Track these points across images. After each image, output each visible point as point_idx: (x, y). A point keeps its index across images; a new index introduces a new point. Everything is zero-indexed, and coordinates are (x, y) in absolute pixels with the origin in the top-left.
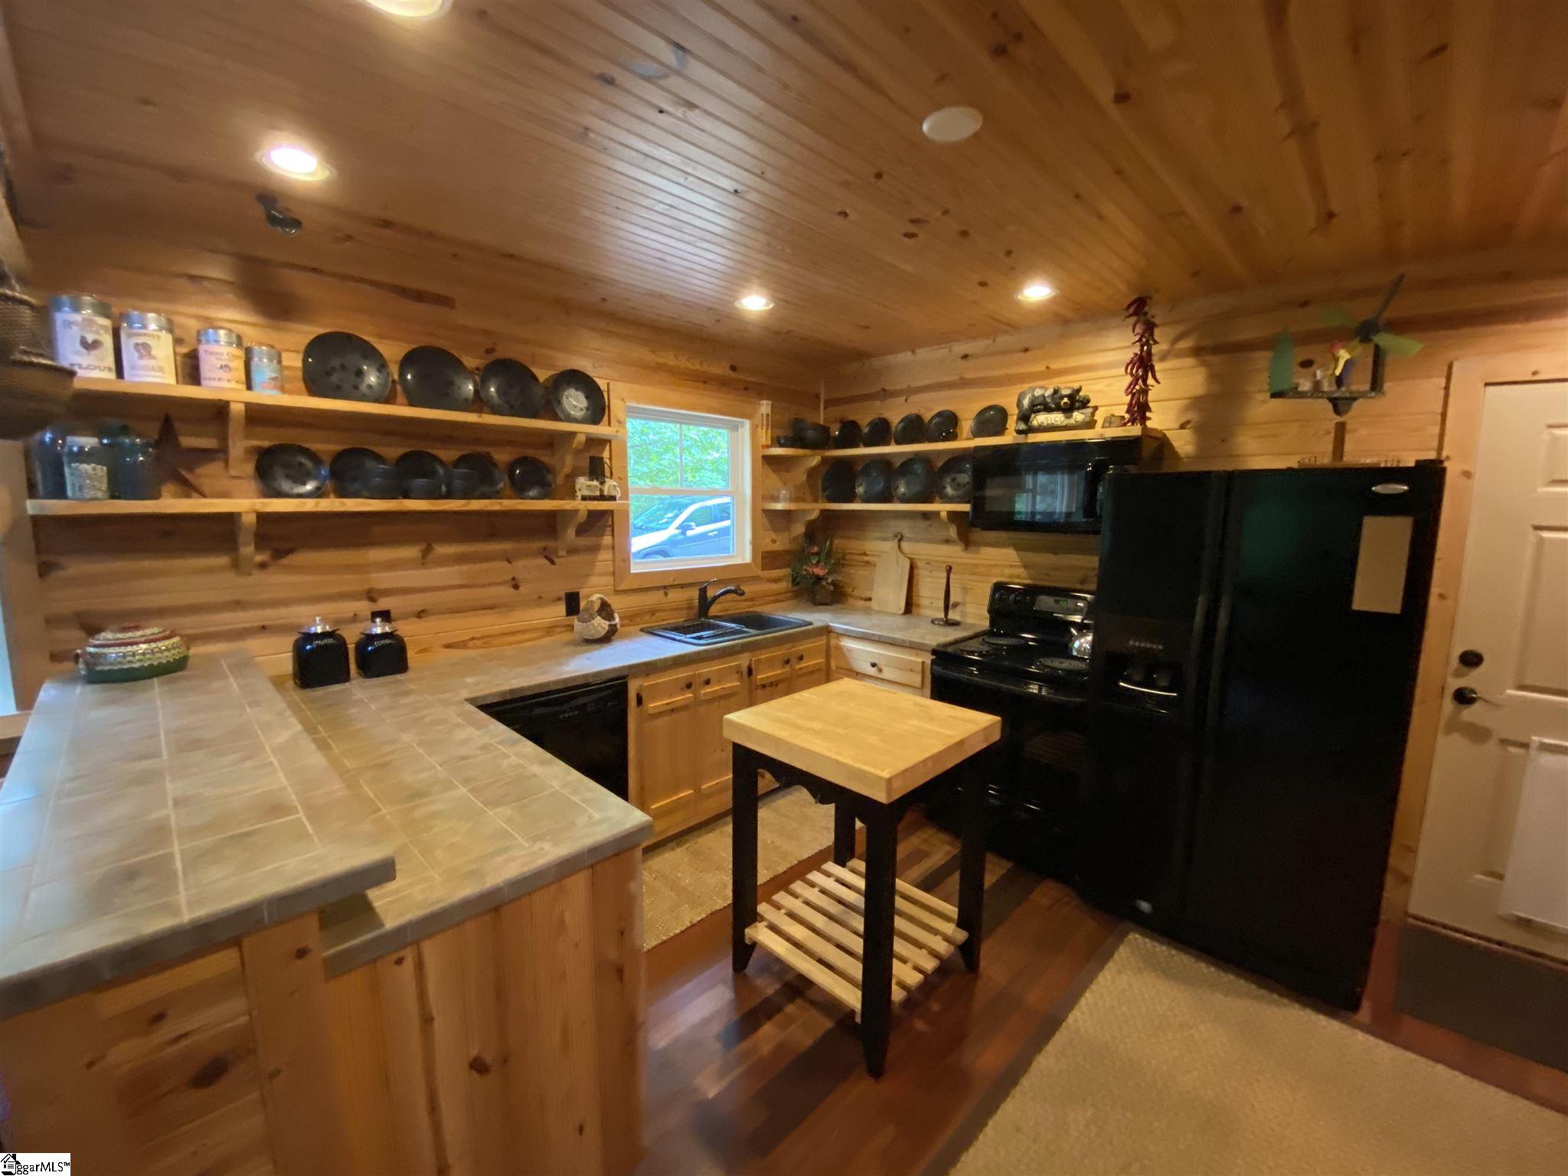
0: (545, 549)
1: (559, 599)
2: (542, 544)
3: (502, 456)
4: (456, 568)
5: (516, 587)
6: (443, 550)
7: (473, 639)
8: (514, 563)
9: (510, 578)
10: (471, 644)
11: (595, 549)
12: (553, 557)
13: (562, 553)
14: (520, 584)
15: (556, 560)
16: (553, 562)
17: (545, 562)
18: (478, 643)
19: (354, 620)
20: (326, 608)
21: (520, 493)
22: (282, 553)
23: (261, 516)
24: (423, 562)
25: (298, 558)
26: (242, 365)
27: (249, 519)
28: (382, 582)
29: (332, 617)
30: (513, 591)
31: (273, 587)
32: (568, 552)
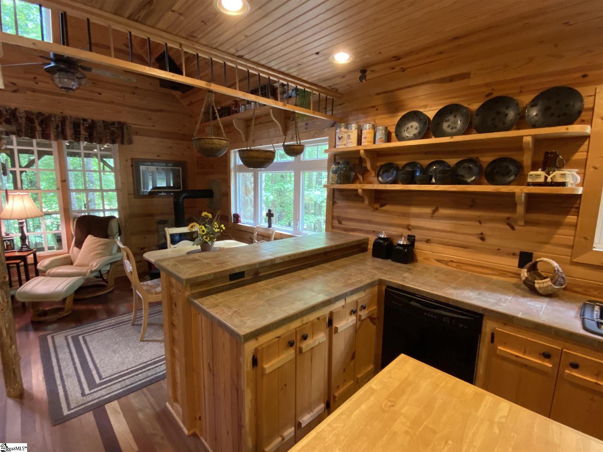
0: (508, 218)
1: (514, 254)
2: (505, 215)
3: (486, 159)
5: (483, 239)
6: (442, 211)
7: (452, 261)
8: (483, 225)
9: (480, 232)
10: (450, 263)
11: (558, 225)
12: (513, 225)
13: (522, 223)
14: (486, 238)
15: (516, 227)
16: (513, 228)
17: (508, 227)
18: (454, 264)
19: (401, 236)
20: (392, 229)
21: (492, 181)
22: (383, 205)
23: (364, 190)
24: (432, 216)
25: (387, 208)
26: (373, 135)
27: (360, 191)
28: (414, 222)
29: (394, 233)
30: (480, 241)
31: (379, 217)
32: (528, 223)
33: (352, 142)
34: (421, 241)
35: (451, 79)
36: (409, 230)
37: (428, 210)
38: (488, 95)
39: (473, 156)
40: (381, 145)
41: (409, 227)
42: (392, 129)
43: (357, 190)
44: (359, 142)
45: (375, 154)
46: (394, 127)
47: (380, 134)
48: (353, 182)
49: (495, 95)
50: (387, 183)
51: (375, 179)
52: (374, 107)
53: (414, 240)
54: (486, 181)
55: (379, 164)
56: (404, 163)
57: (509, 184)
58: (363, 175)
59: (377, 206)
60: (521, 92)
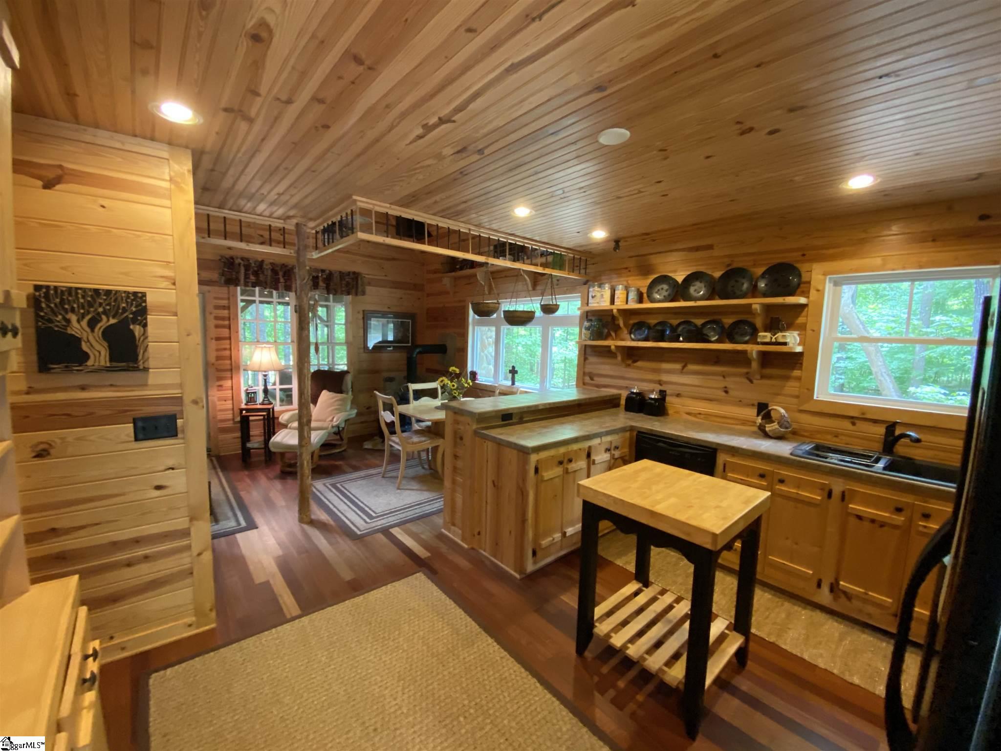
0: (747, 373)
2: (744, 370)
3: (728, 321)
4: (697, 377)
5: (726, 392)
6: (691, 367)
7: (700, 414)
8: (727, 379)
9: (723, 386)
10: (698, 416)
11: (787, 378)
12: (751, 379)
13: (758, 377)
15: (754, 381)
16: (751, 381)
18: (702, 416)
19: (652, 392)
20: (645, 384)
21: (732, 341)
22: (635, 361)
23: (617, 347)
24: (682, 371)
25: (639, 364)
26: (625, 296)
27: (613, 347)
28: (665, 378)
29: (646, 388)
30: (724, 394)
31: (631, 373)
32: (763, 377)
33: (605, 301)
34: (671, 395)
35: (697, 249)
36: (661, 385)
37: (678, 366)
38: (729, 265)
39: (716, 317)
40: (633, 305)
41: (660, 383)
42: (644, 290)
43: (610, 347)
44: (612, 301)
45: (627, 313)
46: (646, 288)
47: (632, 295)
48: (606, 339)
49: (735, 266)
50: (639, 340)
51: (628, 336)
52: (626, 268)
53: (666, 395)
54: (727, 340)
55: (632, 322)
56: (655, 321)
57: (746, 343)
58: (616, 332)
59: (630, 362)
60: (754, 265)
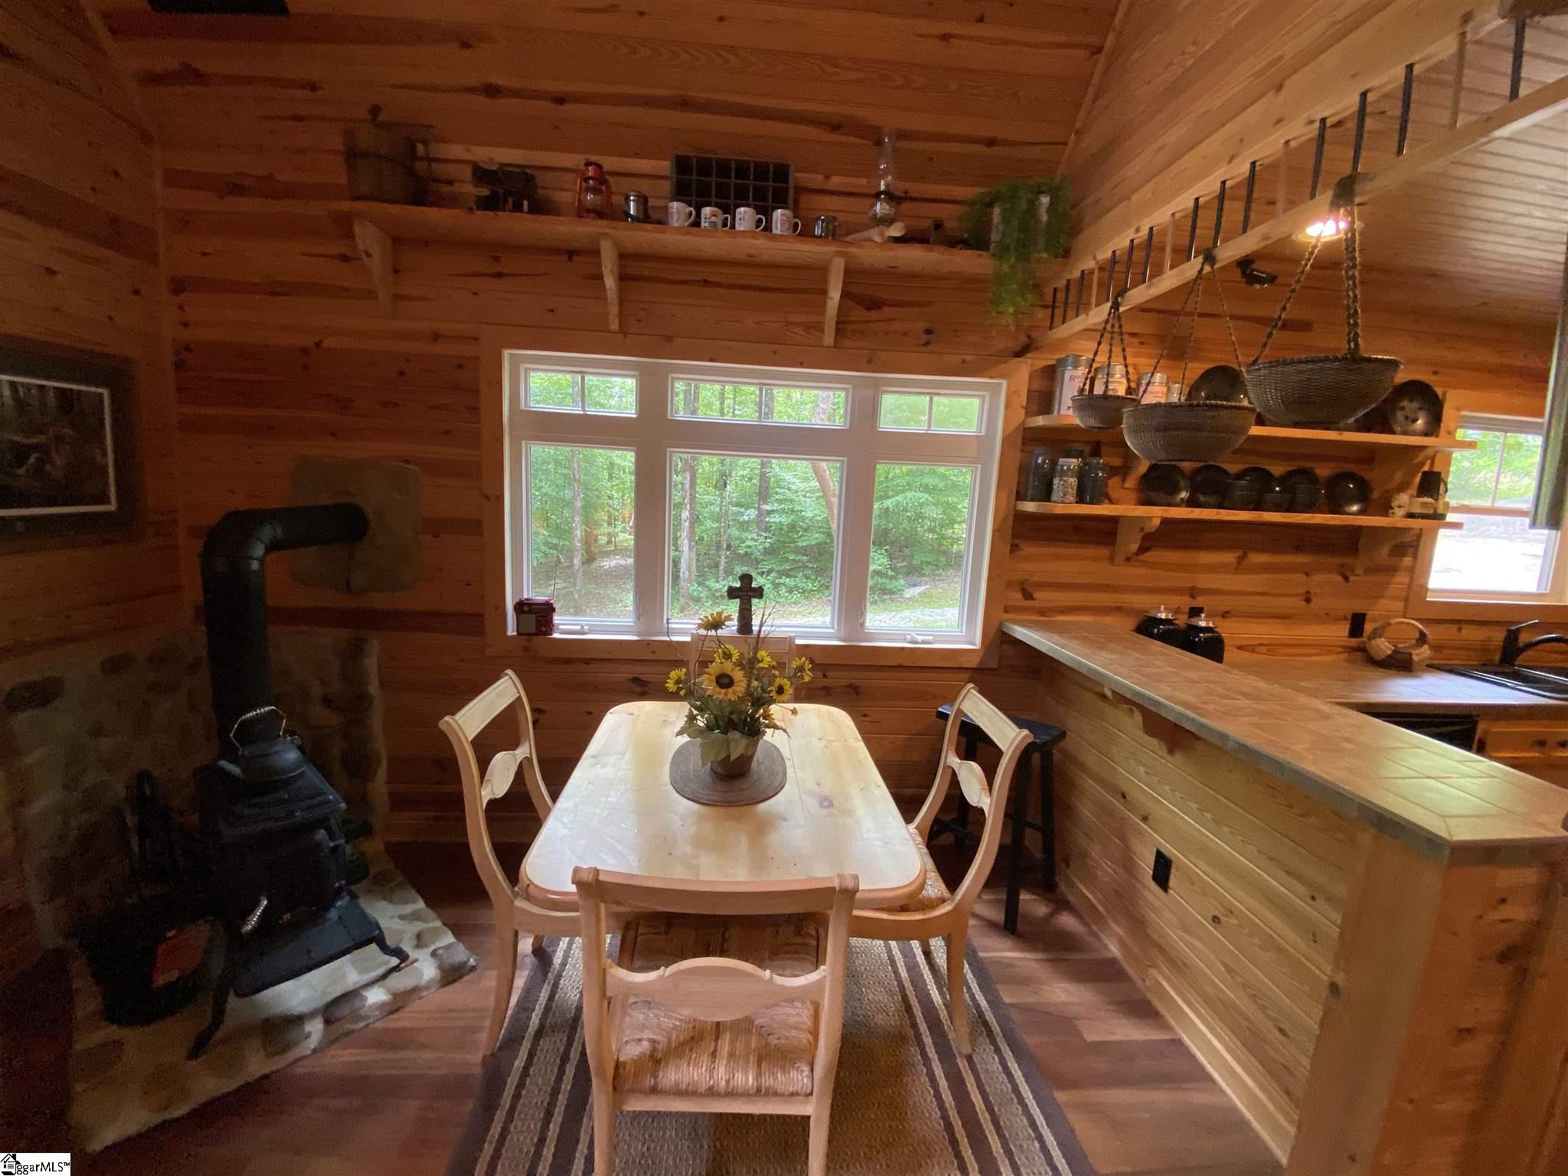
0: (1342, 565)
1: (1345, 618)
2: (1341, 561)
3: (1324, 471)
4: (1264, 576)
5: (1308, 600)
7: (1262, 645)
8: (1311, 578)
9: (1304, 591)
10: (1258, 649)
11: (1394, 570)
13: (1361, 572)
14: (1312, 598)
16: (1346, 578)
17: (1340, 579)
18: (1264, 649)
22: (1143, 550)
24: (1239, 567)
25: (1151, 555)
27: (1156, 522)
28: (1204, 581)
30: (1304, 603)
34: (1213, 615)
36: (1193, 597)
37: (1229, 557)
41: (1193, 592)
